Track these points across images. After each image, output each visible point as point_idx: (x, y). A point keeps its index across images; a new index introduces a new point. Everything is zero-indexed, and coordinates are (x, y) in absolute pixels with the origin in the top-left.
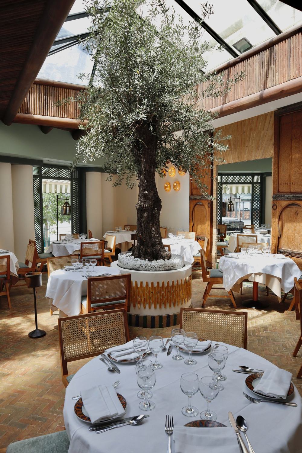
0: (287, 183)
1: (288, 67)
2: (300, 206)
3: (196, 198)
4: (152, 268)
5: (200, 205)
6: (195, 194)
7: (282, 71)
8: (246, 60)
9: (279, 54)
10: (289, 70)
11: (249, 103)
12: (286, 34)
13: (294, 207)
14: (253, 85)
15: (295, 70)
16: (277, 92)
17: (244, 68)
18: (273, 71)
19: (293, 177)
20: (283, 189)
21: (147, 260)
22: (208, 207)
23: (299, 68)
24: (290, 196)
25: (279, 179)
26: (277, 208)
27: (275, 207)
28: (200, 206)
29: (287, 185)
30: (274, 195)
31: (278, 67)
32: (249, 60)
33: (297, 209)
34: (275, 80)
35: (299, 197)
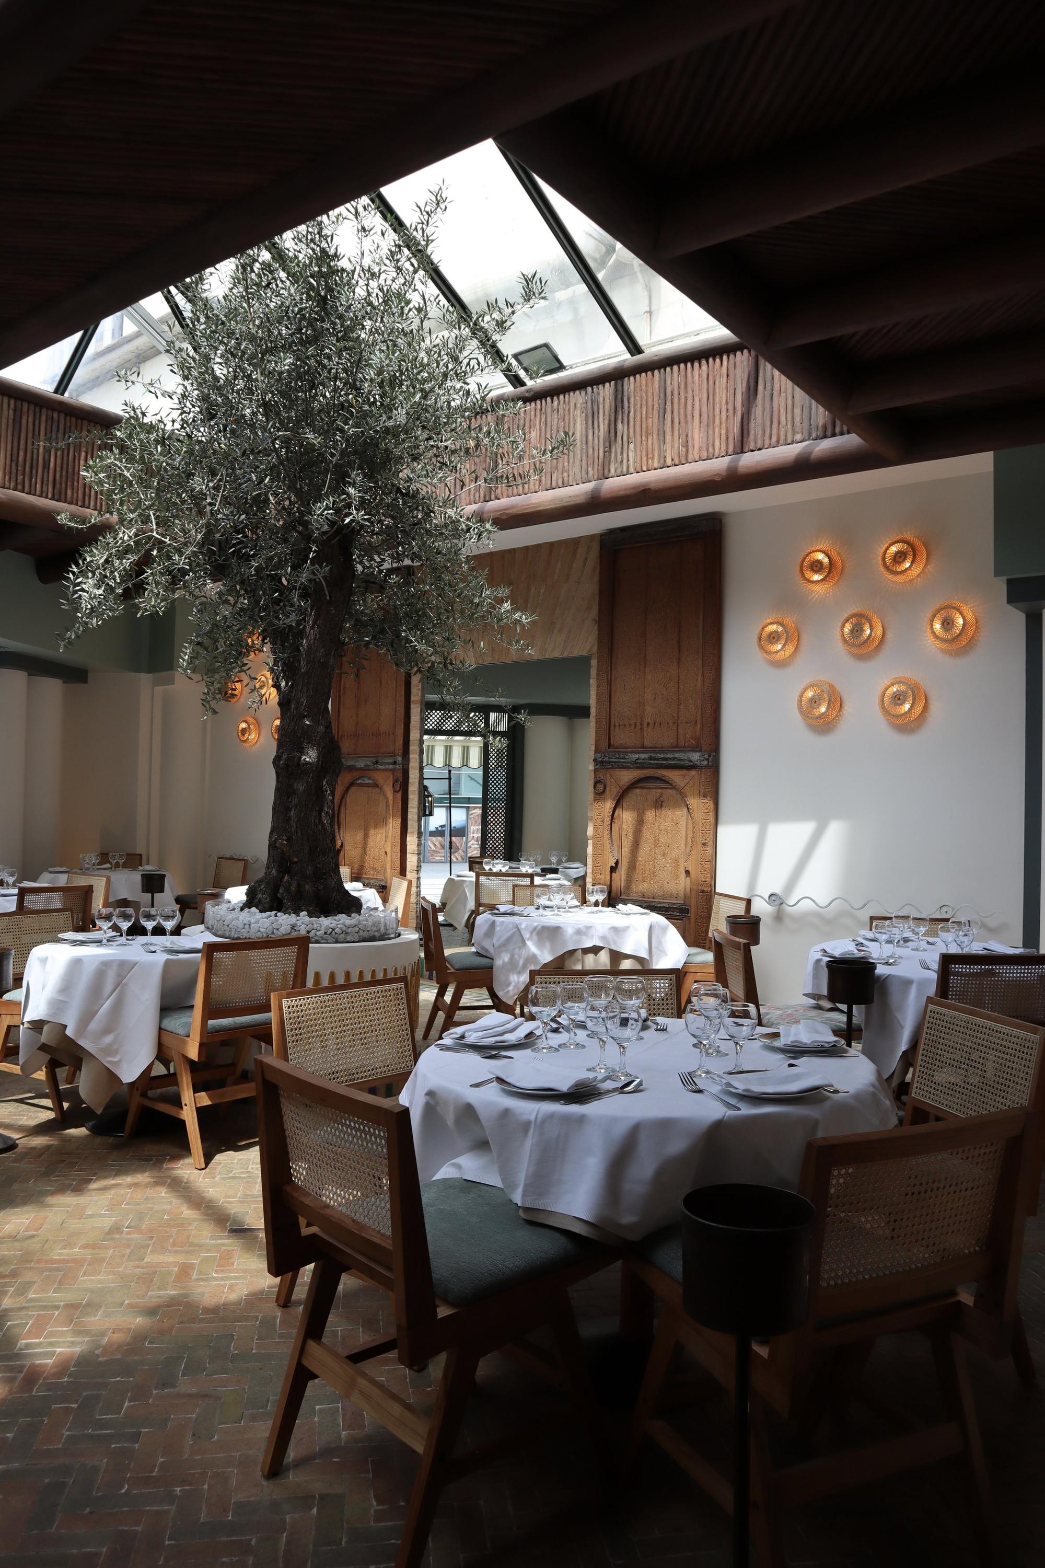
0: (632, 722)
1: (658, 435)
2: (668, 783)
3: (352, 763)
4: (325, 933)
5: (368, 785)
6: (349, 754)
7: (644, 443)
8: (549, 399)
9: (635, 399)
10: (662, 444)
11: (556, 509)
12: (655, 358)
13: (652, 785)
14: (566, 464)
15: (676, 445)
16: (632, 491)
17: (541, 418)
18: (622, 438)
19: (648, 709)
20: (622, 737)
21: (302, 914)
22: (395, 792)
23: (687, 442)
24: (643, 756)
25: (613, 712)
26: (608, 789)
27: (600, 787)
28: (367, 789)
29: (633, 727)
30: (599, 755)
31: (634, 432)
32: (555, 398)
33: (659, 791)
34: (625, 461)
35: (666, 759)
